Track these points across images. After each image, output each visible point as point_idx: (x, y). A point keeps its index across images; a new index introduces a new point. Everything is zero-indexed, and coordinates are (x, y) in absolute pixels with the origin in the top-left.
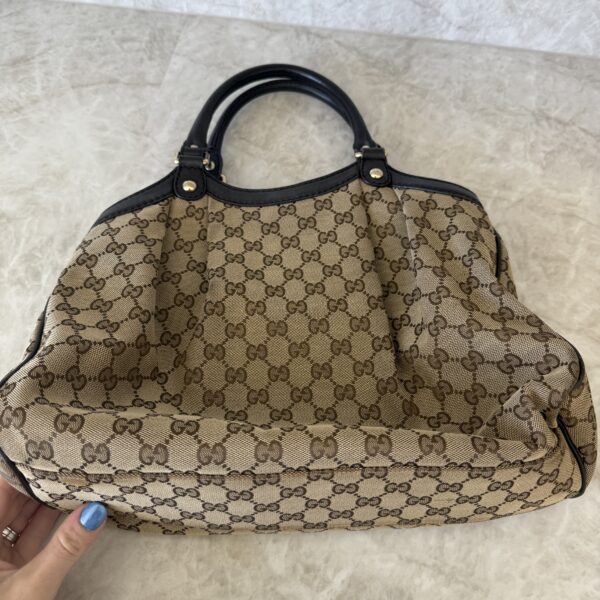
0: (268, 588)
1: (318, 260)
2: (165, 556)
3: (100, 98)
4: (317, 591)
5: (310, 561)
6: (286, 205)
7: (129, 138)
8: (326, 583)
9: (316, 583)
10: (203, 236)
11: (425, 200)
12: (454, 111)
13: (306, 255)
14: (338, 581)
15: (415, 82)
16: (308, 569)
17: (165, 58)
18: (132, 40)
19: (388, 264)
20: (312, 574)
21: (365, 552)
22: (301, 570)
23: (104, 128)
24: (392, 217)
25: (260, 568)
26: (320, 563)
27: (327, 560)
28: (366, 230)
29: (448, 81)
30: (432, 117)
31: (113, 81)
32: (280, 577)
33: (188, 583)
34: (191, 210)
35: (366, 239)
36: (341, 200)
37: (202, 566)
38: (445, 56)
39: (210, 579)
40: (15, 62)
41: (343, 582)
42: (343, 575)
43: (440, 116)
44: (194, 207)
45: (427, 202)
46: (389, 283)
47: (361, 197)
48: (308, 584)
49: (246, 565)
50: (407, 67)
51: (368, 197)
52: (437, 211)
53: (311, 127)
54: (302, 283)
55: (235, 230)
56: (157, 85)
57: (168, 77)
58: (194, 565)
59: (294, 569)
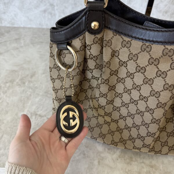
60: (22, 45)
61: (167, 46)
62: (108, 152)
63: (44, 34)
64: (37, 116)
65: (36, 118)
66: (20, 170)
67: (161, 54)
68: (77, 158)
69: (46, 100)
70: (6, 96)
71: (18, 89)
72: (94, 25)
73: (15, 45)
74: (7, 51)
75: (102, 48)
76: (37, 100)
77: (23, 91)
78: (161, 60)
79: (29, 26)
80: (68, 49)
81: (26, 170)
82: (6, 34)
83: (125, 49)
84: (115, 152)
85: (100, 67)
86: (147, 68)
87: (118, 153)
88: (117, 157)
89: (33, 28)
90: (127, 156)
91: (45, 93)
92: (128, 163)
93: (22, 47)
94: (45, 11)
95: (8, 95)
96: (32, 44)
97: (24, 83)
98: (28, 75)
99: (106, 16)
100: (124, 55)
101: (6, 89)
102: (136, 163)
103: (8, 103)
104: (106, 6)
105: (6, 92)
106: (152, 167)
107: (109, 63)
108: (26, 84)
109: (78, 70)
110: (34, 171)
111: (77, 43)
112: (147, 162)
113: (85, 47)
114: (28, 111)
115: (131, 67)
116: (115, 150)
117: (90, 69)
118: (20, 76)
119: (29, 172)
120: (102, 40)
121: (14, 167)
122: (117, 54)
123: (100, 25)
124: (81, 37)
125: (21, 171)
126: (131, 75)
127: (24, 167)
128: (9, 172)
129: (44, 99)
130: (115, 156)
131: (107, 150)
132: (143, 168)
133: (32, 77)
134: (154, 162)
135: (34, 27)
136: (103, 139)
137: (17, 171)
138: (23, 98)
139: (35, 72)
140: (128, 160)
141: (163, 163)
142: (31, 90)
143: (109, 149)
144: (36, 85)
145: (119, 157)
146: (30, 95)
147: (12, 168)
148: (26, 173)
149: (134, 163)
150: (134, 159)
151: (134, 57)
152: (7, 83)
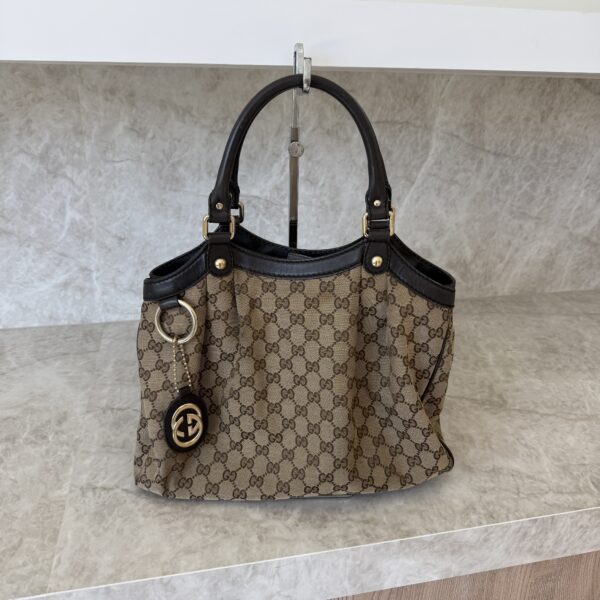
39: (216, 533)
60: (14, 365)
61: (323, 279)
62: (274, 518)
63: (66, 338)
64: (98, 491)
65: (94, 494)
67: (318, 291)
68: (212, 541)
69: (108, 459)
71: (30, 450)
72: (219, 263)
75: (234, 298)
76: (88, 462)
77: (47, 452)
78: (321, 299)
79: (21, 325)
80: (180, 306)
83: (269, 294)
84: (288, 516)
85: (234, 332)
86: (305, 315)
87: (296, 514)
88: (295, 522)
89: (30, 328)
90: (314, 517)
91: (104, 446)
92: (320, 527)
93: (13, 369)
94: (66, 285)
95: (9, 466)
96: (39, 360)
97: (44, 437)
98: (49, 421)
99: (235, 251)
100: (268, 304)
102: (335, 523)
103: (14, 481)
104: (232, 237)
106: (367, 522)
107: (248, 319)
108: (50, 438)
109: (196, 343)
111: (194, 293)
112: (357, 516)
113: (207, 299)
114: (72, 485)
115: (284, 319)
116: (289, 512)
117: (217, 340)
118: (28, 426)
120: (232, 284)
122: (258, 304)
123: (227, 264)
124: (200, 284)
126: (285, 334)
129: (105, 459)
130: (290, 521)
131: (271, 515)
132: (350, 527)
133: (60, 422)
134: (369, 515)
135: (36, 325)
136: (259, 487)
138: (50, 464)
139: (65, 413)
140: (318, 523)
141: (386, 512)
142: (65, 447)
143: (275, 513)
144: (77, 437)
145: (300, 520)
146: (68, 456)
149: (330, 524)
150: (329, 518)
151: (283, 303)
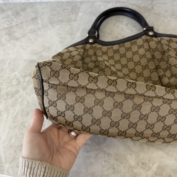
0: (130, 170)
1: (132, 61)
2: (94, 160)
3: (58, 26)
4: (147, 171)
5: (143, 161)
6: (121, 44)
7: (68, 36)
8: (150, 168)
9: (146, 168)
10: (95, 54)
11: (168, 40)
12: (170, 19)
13: (128, 60)
14: (154, 168)
15: (156, 12)
16: (143, 164)
17: (77, 13)
18: (67, 9)
19: (157, 60)
20: (145, 165)
21: (162, 157)
22: (140, 164)
23: (60, 34)
24: (157, 46)
25: (126, 164)
26: (147, 161)
27: (149, 161)
28: (149, 49)
29: (166, 11)
30: (163, 21)
31: (62, 21)
32: (134, 167)
33: (102, 169)
34: (92, 47)
35: (148, 52)
36: (140, 41)
37: (106, 164)
38: (164, 4)
39: (109, 167)
40: (33, 19)
41: (156, 168)
42: (156, 165)
43: (166, 21)
44: (92, 46)
45: (170, 40)
46: (157, 66)
47: (146, 40)
48: (144, 169)
49: (121, 163)
50: (153, 8)
51: (149, 40)
52: (173, 43)
53: (124, 27)
54: (128, 69)
55: (105, 53)
56: (75, 20)
57: (78, 18)
58: (103, 163)
59: (138, 164)
60: (40, 26)
62: (141, 167)
63: (64, 10)
66: (35, 164)
70: (26, 93)
73: (32, 27)
74: (24, 35)
81: (41, 164)
82: (22, 13)
88: (153, 174)
93: (39, 29)
95: (28, 92)
96: (50, 24)
101: (25, 84)
103: (28, 102)
105: (26, 89)
110: (48, 164)
119: (44, 165)
121: (30, 162)
125: (37, 165)
127: (39, 161)
128: (26, 167)
130: (150, 173)
137: (33, 165)
147: (29, 163)
148: (41, 166)
152: (26, 76)
